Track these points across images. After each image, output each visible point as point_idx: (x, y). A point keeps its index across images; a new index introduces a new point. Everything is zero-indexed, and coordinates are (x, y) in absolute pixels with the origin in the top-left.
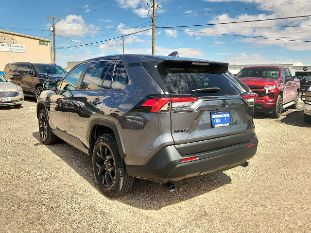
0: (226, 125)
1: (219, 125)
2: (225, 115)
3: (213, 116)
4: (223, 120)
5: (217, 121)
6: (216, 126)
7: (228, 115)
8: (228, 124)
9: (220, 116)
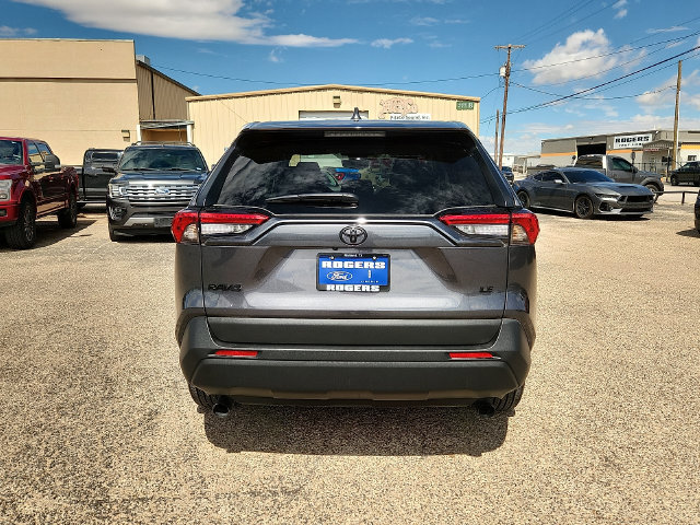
0: (366, 288)
1: (340, 287)
3: (326, 264)
8: (376, 288)
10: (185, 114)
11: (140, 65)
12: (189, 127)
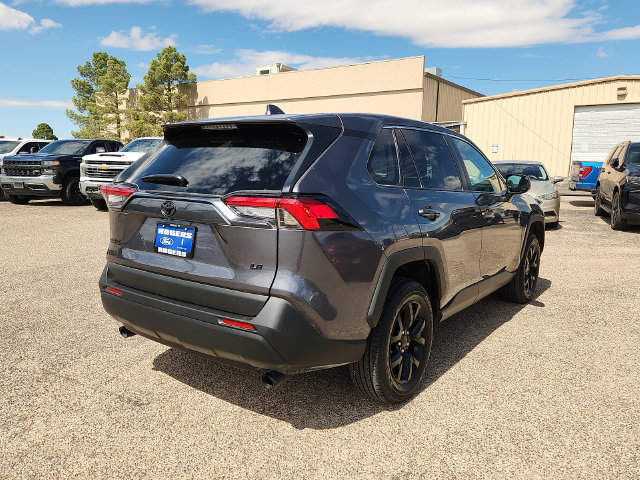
0: (179, 253)
1: (165, 250)
2: (183, 234)
3: (161, 231)
4: (176, 243)
5: (166, 241)
6: (160, 250)
7: (189, 236)
8: (184, 254)
9: (172, 233)
10: (460, 116)
11: (428, 76)
12: (462, 128)
